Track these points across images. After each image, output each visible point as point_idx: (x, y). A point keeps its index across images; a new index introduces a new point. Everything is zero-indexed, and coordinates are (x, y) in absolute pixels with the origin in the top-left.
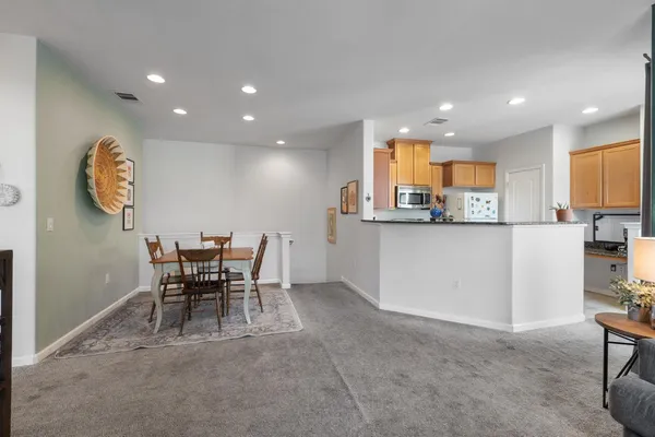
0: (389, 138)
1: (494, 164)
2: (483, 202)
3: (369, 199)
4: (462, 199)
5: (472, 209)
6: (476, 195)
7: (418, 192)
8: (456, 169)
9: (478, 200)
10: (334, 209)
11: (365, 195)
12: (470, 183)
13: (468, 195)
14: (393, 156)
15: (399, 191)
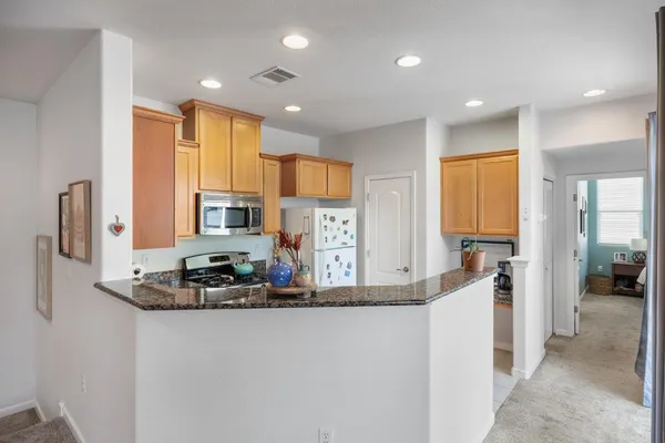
0: (184, 98)
1: (351, 165)
2: (338, 222)
3: (118, 229)
4: (310, 218)
5: (325, 234)
6: (330, 212)
7: (241, 205)
8: (301, 167)
9: (333, 219)
10: (49, 239)
11: (107, 219)
12: (321, 192)
13: (319, 212)
14: (189, 133)
15: (204, 204)
